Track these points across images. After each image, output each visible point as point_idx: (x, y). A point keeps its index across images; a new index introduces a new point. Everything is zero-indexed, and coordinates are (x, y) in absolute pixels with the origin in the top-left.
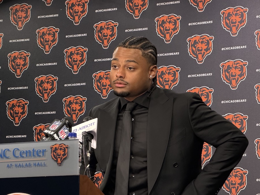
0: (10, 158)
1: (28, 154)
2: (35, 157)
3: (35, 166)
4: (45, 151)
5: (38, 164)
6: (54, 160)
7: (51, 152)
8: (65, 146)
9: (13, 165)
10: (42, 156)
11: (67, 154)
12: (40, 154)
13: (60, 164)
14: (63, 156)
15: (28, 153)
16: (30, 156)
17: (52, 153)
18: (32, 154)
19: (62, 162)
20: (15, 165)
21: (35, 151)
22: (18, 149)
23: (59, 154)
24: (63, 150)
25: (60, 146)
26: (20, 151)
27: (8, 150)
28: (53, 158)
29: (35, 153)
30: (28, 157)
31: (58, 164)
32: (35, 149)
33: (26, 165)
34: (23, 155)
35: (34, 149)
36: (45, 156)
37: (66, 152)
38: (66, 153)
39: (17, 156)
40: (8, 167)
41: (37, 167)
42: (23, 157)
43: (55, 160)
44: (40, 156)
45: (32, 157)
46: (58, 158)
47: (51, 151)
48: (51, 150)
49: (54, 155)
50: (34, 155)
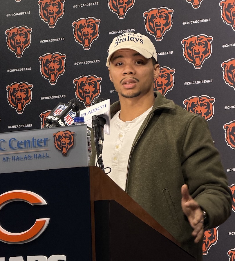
0: (6, 150)
1: (27, 145)
2: (36, 147)
3: (36, 158)
4: (47, 140)
5: (40, 156)
7: (54, 140)
9: (10, 159)
10: (44, 147)
11: (73, 142)
12: (41, 144)
13: (65, 155)
15: (27, 143)
16: (29, 146)
17: (56, 142)
18: (31, 144)
19: (67, 152)
20: (13, 158)
21: (35, 141)
22: (15, 139)
23: (64, 143)
24: (69, 138)
25: (65, 133)
26: (17, 141)
27: (4, 141)
28: (56, 148)
29: (35, 143)
30: (27, 148)
31: (63, 154)
33: (26, 157)
34: (21, 146)
36: (47, 146)
37: (72, 140)
39: (14, 147)
40: (4, 160)
41: (39, 159)
42: (21, 148)
44: (41, 146)
45: (31, 148)
48: (54, 139)
49: (58, 144)
50: (34, 146)
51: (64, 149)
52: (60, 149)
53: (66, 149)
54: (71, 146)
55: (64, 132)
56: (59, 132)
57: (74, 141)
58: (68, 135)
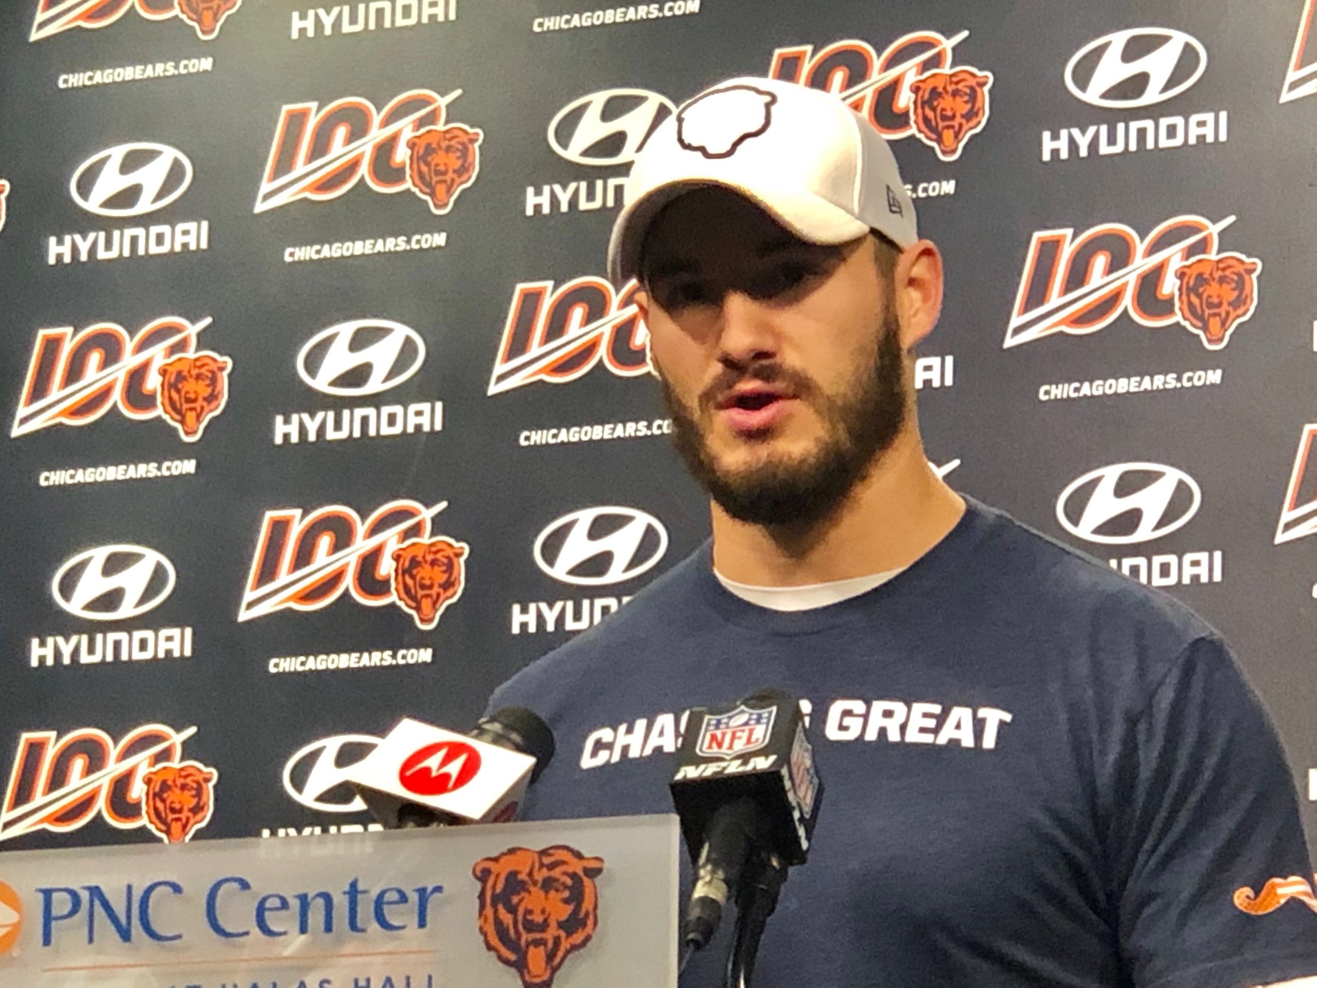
1: (316, 917)
2: (365, 937)
5: (388, 986)
6: (501, 958)
8: (577, 867)
12: (400, 920)
14: (563, 934)
15: (316, 911)
16: (328, 929)
17: (489, 911)
18: (341, 915)
21: (365, 900)
22: (243, 884)
23: (538, 918)
24: (566, 894)
25: (547, 860)
26: (257, 893)
29: (365, 912)
32: (360, 887)
35: (354, 885)
37: (587, 905)
38: (587, 914)
39: (233, 928)
43: (507, 962)
45: (340, 935)
46: (527, 942)
47: (482, 896)
48: (477, 891)
49: (498, 922)
51: (536, 957)
52: (513, 957)
53: (550, 957)
54: (578, 938)
55: (544, 853)
56: (512, 851)
57: (599, 912)
58: (566, 874)
